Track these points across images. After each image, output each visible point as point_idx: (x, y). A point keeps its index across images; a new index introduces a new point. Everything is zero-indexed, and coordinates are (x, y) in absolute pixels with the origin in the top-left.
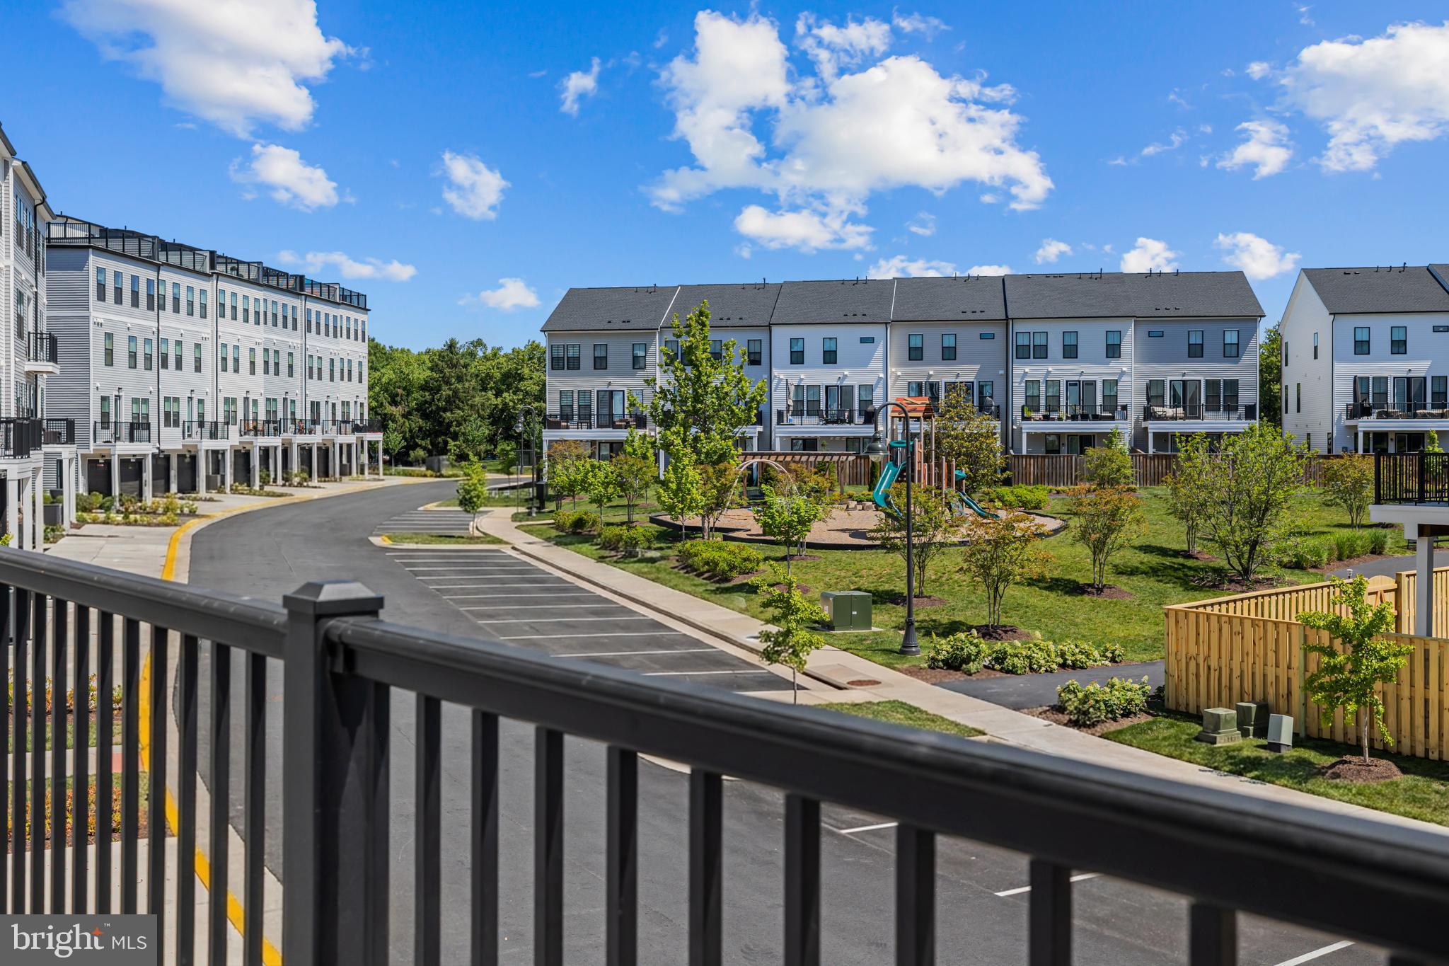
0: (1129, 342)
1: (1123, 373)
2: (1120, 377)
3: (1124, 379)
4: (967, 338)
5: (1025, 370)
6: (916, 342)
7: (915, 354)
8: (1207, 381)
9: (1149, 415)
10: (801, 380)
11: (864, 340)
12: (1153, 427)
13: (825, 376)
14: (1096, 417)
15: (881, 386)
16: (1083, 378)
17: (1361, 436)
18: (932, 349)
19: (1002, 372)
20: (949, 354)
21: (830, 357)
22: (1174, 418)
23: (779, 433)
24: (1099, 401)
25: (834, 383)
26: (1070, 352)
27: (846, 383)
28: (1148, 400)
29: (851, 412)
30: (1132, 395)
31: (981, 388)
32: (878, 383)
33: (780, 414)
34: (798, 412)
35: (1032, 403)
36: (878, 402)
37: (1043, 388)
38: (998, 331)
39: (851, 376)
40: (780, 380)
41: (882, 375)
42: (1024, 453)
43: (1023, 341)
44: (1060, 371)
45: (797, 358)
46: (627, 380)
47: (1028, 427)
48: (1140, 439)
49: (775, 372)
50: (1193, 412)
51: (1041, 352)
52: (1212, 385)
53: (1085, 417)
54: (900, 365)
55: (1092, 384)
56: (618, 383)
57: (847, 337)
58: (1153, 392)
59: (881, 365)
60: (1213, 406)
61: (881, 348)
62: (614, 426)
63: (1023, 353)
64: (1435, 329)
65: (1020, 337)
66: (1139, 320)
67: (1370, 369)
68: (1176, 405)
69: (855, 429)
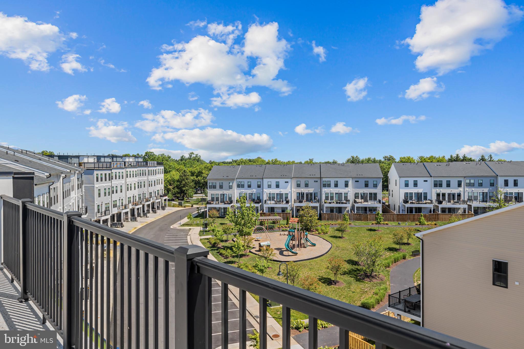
0: (350, 183)
1: (349, 191)
2: (348, 192)
3: (349, 192)
4: (311, 182)
5: (325, 190)
6: (299, 183)
7: (298, 186)
8: (369, 193)
9: (355, 202)
10: (270, 192)
11: (286, 182)
12: (356, 205)
13: (277, 191)
14: (342, 203)
15: (290, 193)
16: (339, 192)
17: (406, 208)
18: (303, 184)
19: (320, 190)
20: (307, 185)
21: (278, 186)
22: (361, 202)
23: (265, 206)
24: (343, 199)
25: (279, 193)
26: (336, 186)
27: (281, 193)
28: (355, 197)
29: (283, 199)
30: (351, 197)
31: (314, 194)
32: (289, 193)
33: (265, 201)
34: (270, 200)
35: (327, 198)
36: (289, 198)
37: (329, 194)
38: (319, 180)
39: (283, 191)
40: (265, 192)
41: (290, 191)
42: (325, 213)
43: (324, 183)
44: (334, 190)
45: (269, 186)
46: (228, 191)
47: (326, 205)
48: (353, 208)
49: (264, 190)
50: (366, 201)
51: (329, 186)
52: (371, 194)
53: (339, 203)
54: (295, 188)
55: (342, 193)
56: (226, 192)
57: (282, 181)
58: (356, 196)
59: (290, 188)
60: (371, 199)
61: (290, 184)
62: (225, 204)
63: (325, 186)
64: (425, 181)
65: (324, 182)
66: (352, 178)
67: (408, 190)
68: (362, 199)
69: (283, 205)
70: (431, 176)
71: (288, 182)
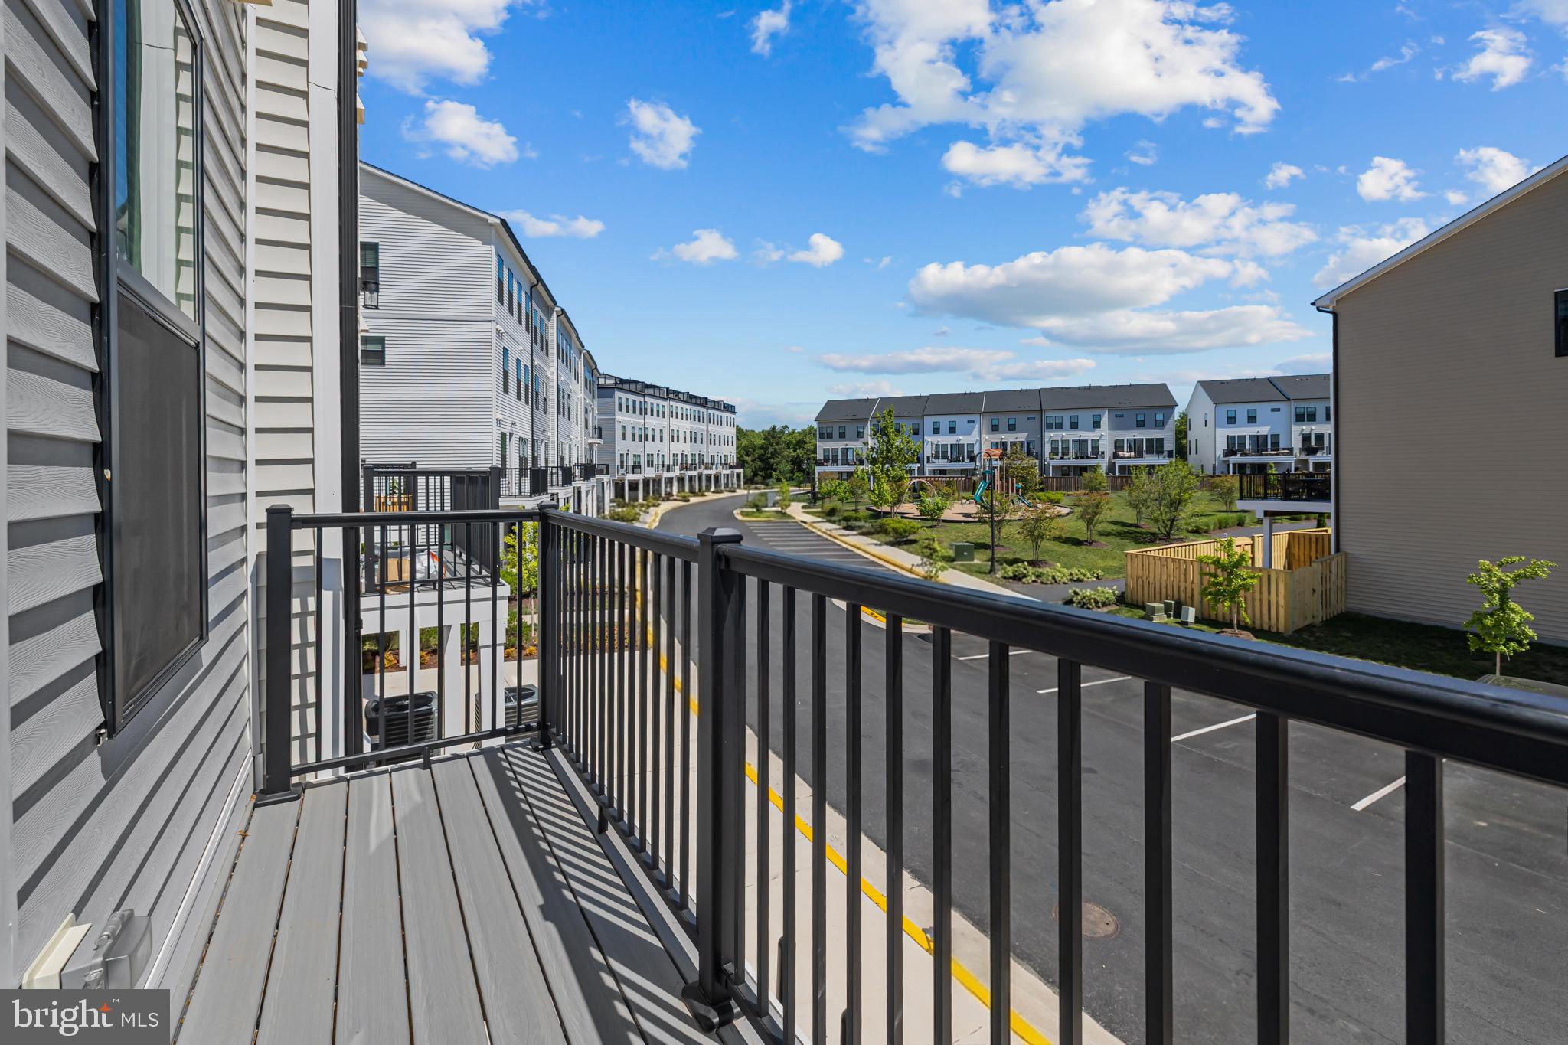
0: (1105, 420)
1: (1102, 435)
2: (1100, 438)
3: (1102, 438)
4: (1021, 420)
5: (1051, 435)
6: (995, 422)
7: (995, 428)
8: (1147, 439)
9: (1116, 456)
10: (939, 441)
11: (969, 422)
12: (1118, 462)
13: (951, 440)
14: (1088, 458)
15: (978, 443)
16: (1081, 438)
17: (1231, 466)
18: (1004, 426)
19: (1039, 436)
20: (1012, 428)
21: (953, 431)
22: (1129, 457)
23: (928, 467)
24: (1090, 450)
25: (955, 443)
26: (1074, 426)
27: (960, 443)
28: (1116, 448)
29: (963, 457)
30: (1106, 446)
31: (1028, 444)
32: (976, 442)
33: (928, 458)
34: (937, 457)
35: (1054, 451)
36: (976, 452)
37: (1060, 444)
38: (1037, 416)
39: (964, 440)
40: (928, 441)
41: (978, 439)
42: (1051, 475)
43: (1050, 421)
44: (1070, 435)
45: (936, 431)
46: (855, 443)
47: (1053, 463)
48: (1111, 468)
49: (926, 438)
50: (1139, 454)
51: (1059, 426)
52: (1150, 440)
53: (1082, 458)
54: (988, 433)
55: (1086, 441)
56: (850, 444)
57: (961, 421)
58: (1118, 445)
59: (978, 433)
60: (1150, 451)
61: (978, 426)
62: (850, 464)
63: (1050, 427)
64: (1273, 410)
65: (1048, 419)
66: (1110, 409)
67: (1236, 431)
68: (1130, 451)
69: (967, 465)
70: (1289, 400)
71: (973, 422)
